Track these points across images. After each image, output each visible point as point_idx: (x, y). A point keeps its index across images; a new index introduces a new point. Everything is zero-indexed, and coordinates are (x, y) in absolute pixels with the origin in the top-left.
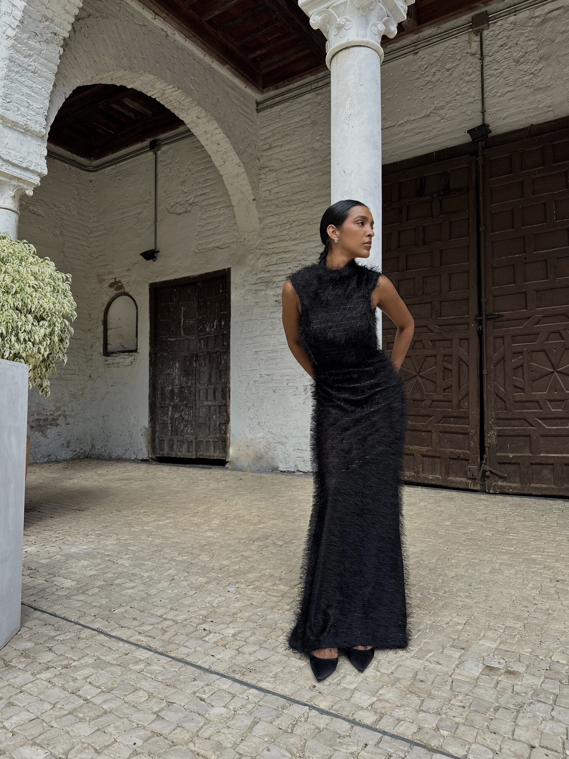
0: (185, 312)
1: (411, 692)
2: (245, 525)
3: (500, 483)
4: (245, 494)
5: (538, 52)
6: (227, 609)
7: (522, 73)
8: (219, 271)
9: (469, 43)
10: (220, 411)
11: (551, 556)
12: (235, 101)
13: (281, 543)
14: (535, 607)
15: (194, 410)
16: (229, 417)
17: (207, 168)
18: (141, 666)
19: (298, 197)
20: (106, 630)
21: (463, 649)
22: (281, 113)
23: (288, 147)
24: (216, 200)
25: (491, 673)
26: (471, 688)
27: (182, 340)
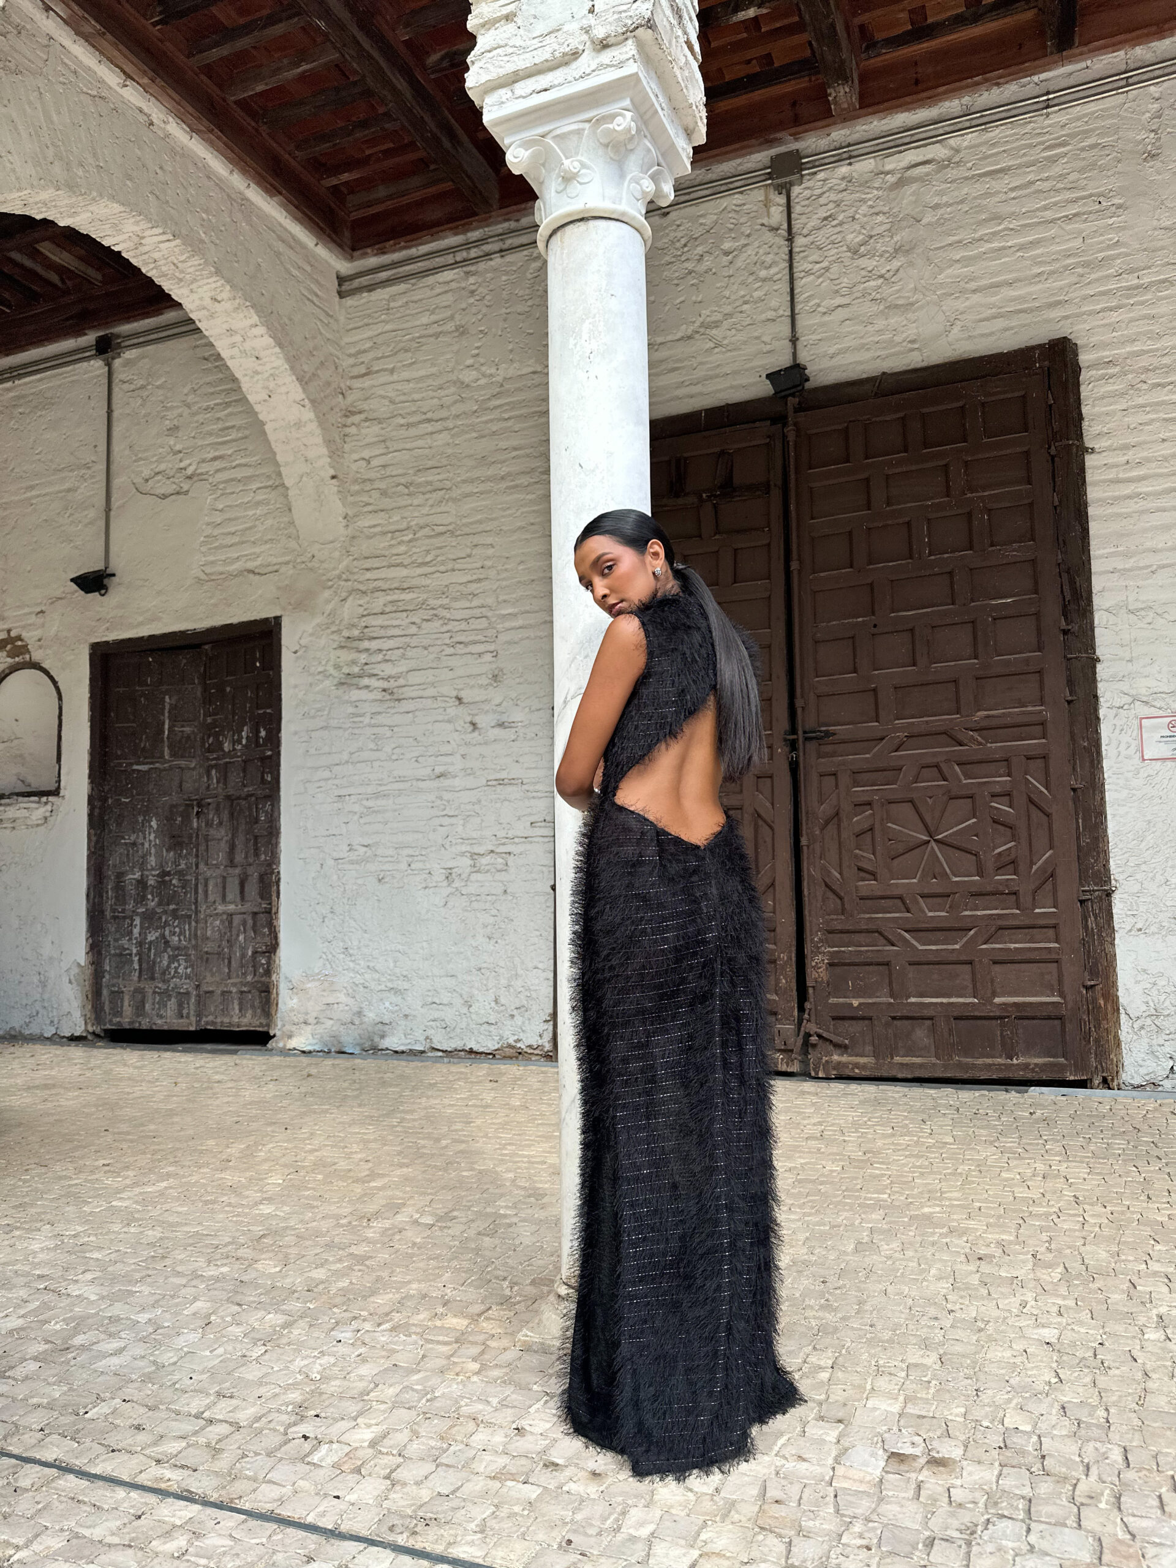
0: (173, 708)
1: (761, 1528)
2: (341, 1183)
3: (836, 1058)
4: (326, 1111)
5: (892, 237)
6: (346, 1383)
7: (863, 273)
8: (255, 621)
9: (766, 206)
10: (255, 924)
11: (958, 1206)
12: (295, 272)
13: (429, 1220)
14: (951, 1317)
15: (193, 924)
16: (276, 938)
17: (228, 405)
18: (180, 1542)
19: (430, 478)
20: (77, 1463)
21: (840, 1421)
22: (392, 305)
23: (405, 375)
24: (249, 472)
25: (903, 1467)
26: (873, 1506)
27: (165, 770)
